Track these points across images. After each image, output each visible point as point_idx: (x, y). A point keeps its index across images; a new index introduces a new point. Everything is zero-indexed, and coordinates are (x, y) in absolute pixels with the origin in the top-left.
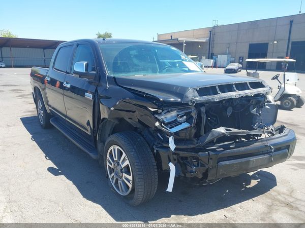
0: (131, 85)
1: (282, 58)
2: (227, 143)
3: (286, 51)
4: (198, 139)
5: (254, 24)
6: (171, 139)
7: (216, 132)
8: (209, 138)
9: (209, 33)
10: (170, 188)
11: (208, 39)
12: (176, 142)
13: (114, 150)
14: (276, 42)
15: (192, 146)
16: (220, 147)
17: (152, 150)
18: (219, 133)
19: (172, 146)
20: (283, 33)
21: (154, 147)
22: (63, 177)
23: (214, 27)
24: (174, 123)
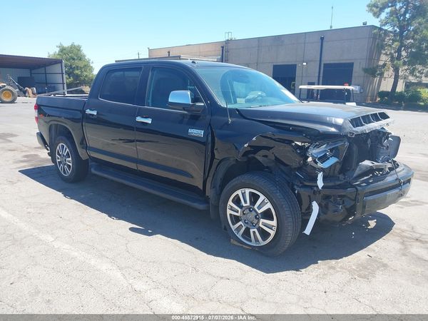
0: (267, 118)
1: (313, 84)
2: (366, 178)
3: (317, 75)
4: (344, 174)
5: (278, 39)
6: (320, 176)
7: (363, 165)
8: (357, 172)
9: (221, 49)
10: (308, 231)
11: (219, 57)
12: (325, 179)
13: (243, 194)
14: (304, 64)
15: (339, 183)
16: (363, 182)
17: (293, 190)
18: (366, 166)
19: (320, 183)
20: (313, 52)
21: (295, 187)
22: (159, 236)
23: (227, 42)
24: (324, 159)
